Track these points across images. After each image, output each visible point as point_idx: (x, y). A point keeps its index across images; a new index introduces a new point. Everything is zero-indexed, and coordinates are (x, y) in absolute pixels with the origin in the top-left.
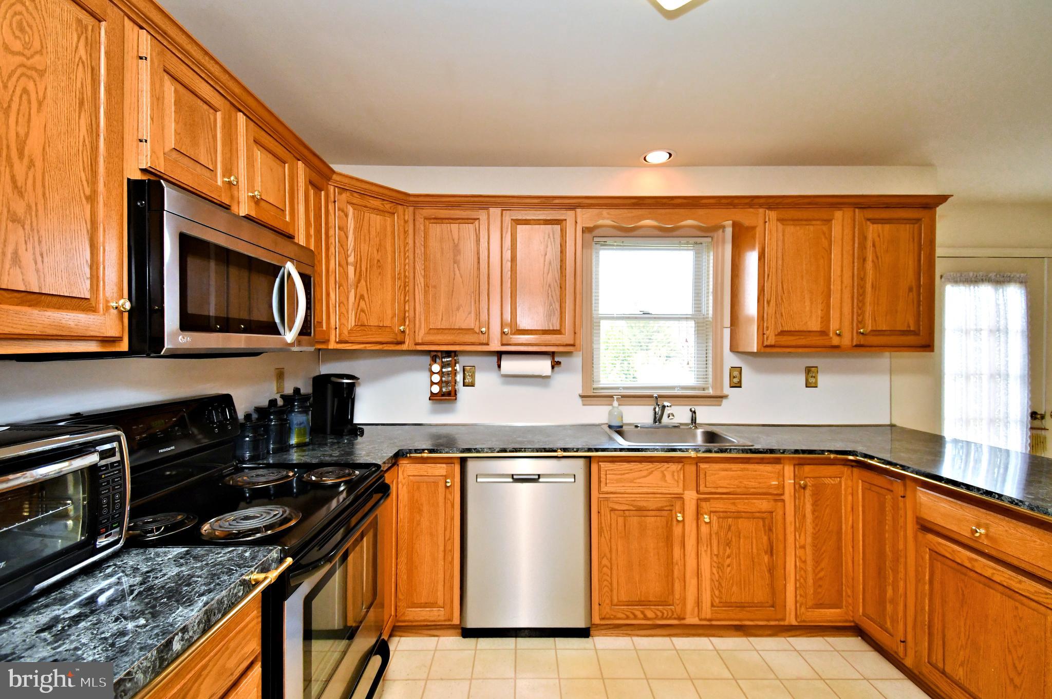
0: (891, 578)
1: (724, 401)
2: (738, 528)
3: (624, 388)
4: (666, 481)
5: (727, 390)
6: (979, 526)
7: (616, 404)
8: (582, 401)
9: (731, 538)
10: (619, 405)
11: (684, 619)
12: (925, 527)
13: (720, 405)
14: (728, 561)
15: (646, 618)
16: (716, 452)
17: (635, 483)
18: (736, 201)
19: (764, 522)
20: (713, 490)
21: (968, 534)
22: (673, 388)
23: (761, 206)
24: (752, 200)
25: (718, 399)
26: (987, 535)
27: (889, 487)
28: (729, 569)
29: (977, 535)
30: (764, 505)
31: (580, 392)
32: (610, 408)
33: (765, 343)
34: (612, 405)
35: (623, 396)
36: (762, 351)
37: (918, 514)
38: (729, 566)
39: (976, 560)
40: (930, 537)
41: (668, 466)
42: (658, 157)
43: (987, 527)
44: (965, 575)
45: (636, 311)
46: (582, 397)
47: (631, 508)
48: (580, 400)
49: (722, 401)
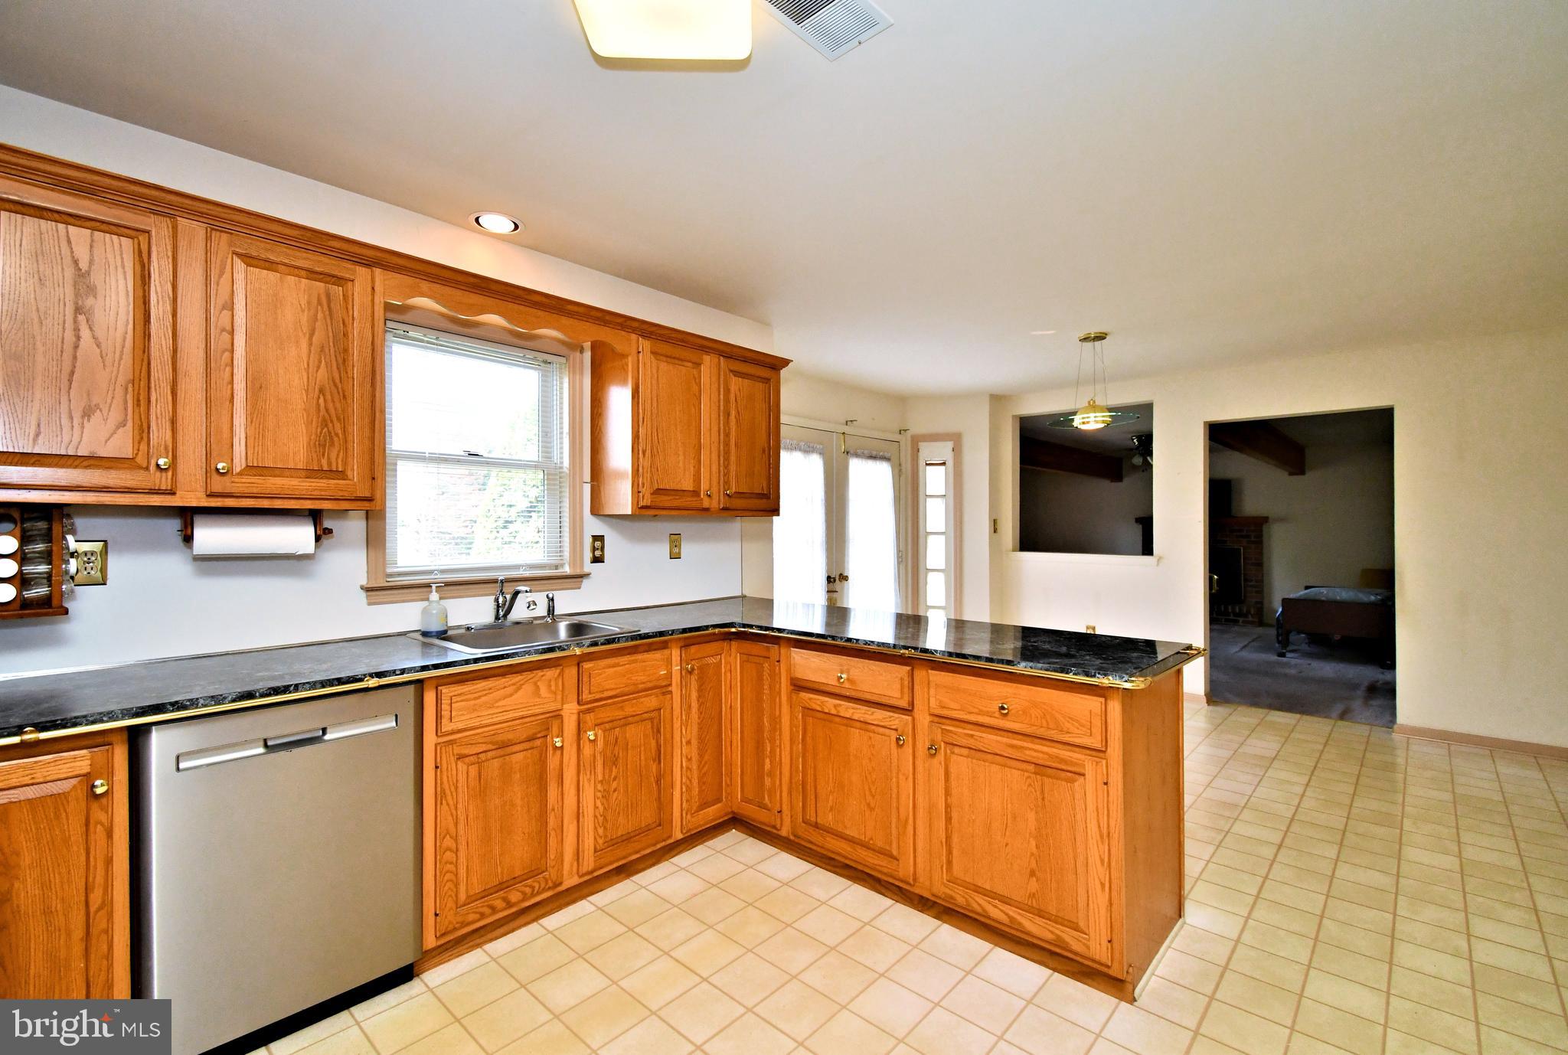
0: (769, 749)
1: (585, 582)
2: (626, 738)
3: (443, 572)
4: (539, 696)
5: (588, 567)
6: (842, 673)
7: (434, 596)
8: (367, 596)
9: (618, 753)
10: (441, 598)
11: (561, 884)
12: (799, 686)
13: (579, 588)
14: (614, 785)
15: (510, 905)
16: (602, 644)
17: (498, 707)
18: (608, 318)
19: (652, 722)
20: (598, 696)
21: (834, 682)
22: (517, 567)
23: (634, 330)
24: (625, 321)
25: (576, 579)
26: (848, 679)
27: (765, 654)
28: (616, 794)
29: (842, 680)
30: (651, 702)
31: (364, 582)
32: (425, 604)
33: (641, 504)
34: (428, 599)
35: (448, 584)
36: (637, 513)
37: (792, 676)
38: (615, 791)
39: (840, 705)
40: (804, 695)
41: (542, 674)
42: (497, 223)
43: (848, 672)
44: (831, 722)
46: (368, 590)
47: (491, 747)
48: (363, 594)
49: (582, 581)
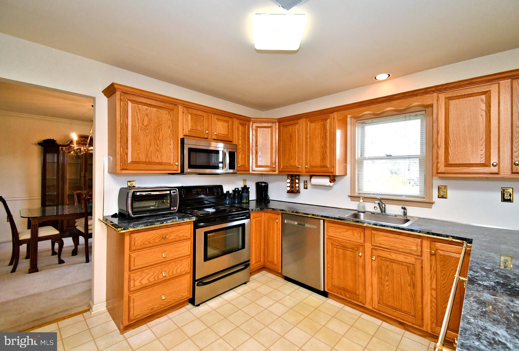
2: (392, 267)
4: (354, 236)
7: (361, 201)
8: (351, 198)
9: (389, 272)
10: (363, 202)
11: (365, 305)
13: (431, 208)
14: (387, 283)
15: (346, 296)
17: (341, 234)
18: (415, 93)
20: (379, 245)
22: (401, 196)
25: (430, 204)
28: (387, 287)
31: (350, 194)
32: (359, 202)
33: (438, 171)
34: (359, 201)
38: (387, 286)
41: (356, 229)
42: (382, 77)
45: (383, 155)
46: (350, 196)
47: (339, 245)
48: (349, 199)
49: (432, 205)
